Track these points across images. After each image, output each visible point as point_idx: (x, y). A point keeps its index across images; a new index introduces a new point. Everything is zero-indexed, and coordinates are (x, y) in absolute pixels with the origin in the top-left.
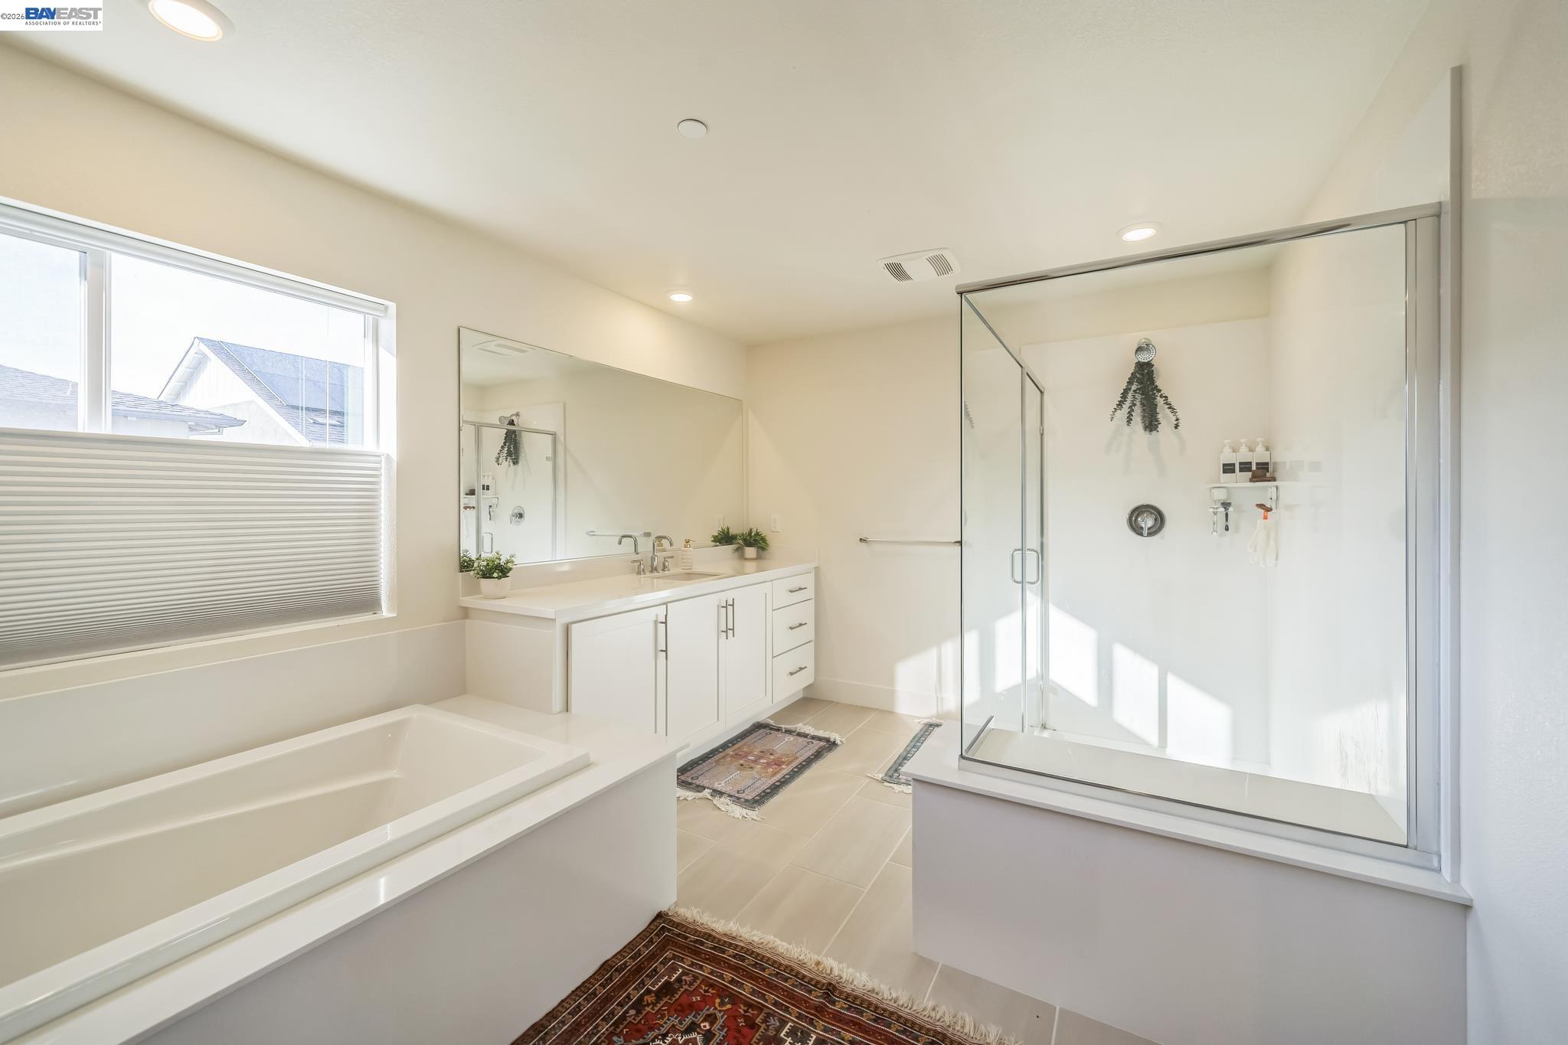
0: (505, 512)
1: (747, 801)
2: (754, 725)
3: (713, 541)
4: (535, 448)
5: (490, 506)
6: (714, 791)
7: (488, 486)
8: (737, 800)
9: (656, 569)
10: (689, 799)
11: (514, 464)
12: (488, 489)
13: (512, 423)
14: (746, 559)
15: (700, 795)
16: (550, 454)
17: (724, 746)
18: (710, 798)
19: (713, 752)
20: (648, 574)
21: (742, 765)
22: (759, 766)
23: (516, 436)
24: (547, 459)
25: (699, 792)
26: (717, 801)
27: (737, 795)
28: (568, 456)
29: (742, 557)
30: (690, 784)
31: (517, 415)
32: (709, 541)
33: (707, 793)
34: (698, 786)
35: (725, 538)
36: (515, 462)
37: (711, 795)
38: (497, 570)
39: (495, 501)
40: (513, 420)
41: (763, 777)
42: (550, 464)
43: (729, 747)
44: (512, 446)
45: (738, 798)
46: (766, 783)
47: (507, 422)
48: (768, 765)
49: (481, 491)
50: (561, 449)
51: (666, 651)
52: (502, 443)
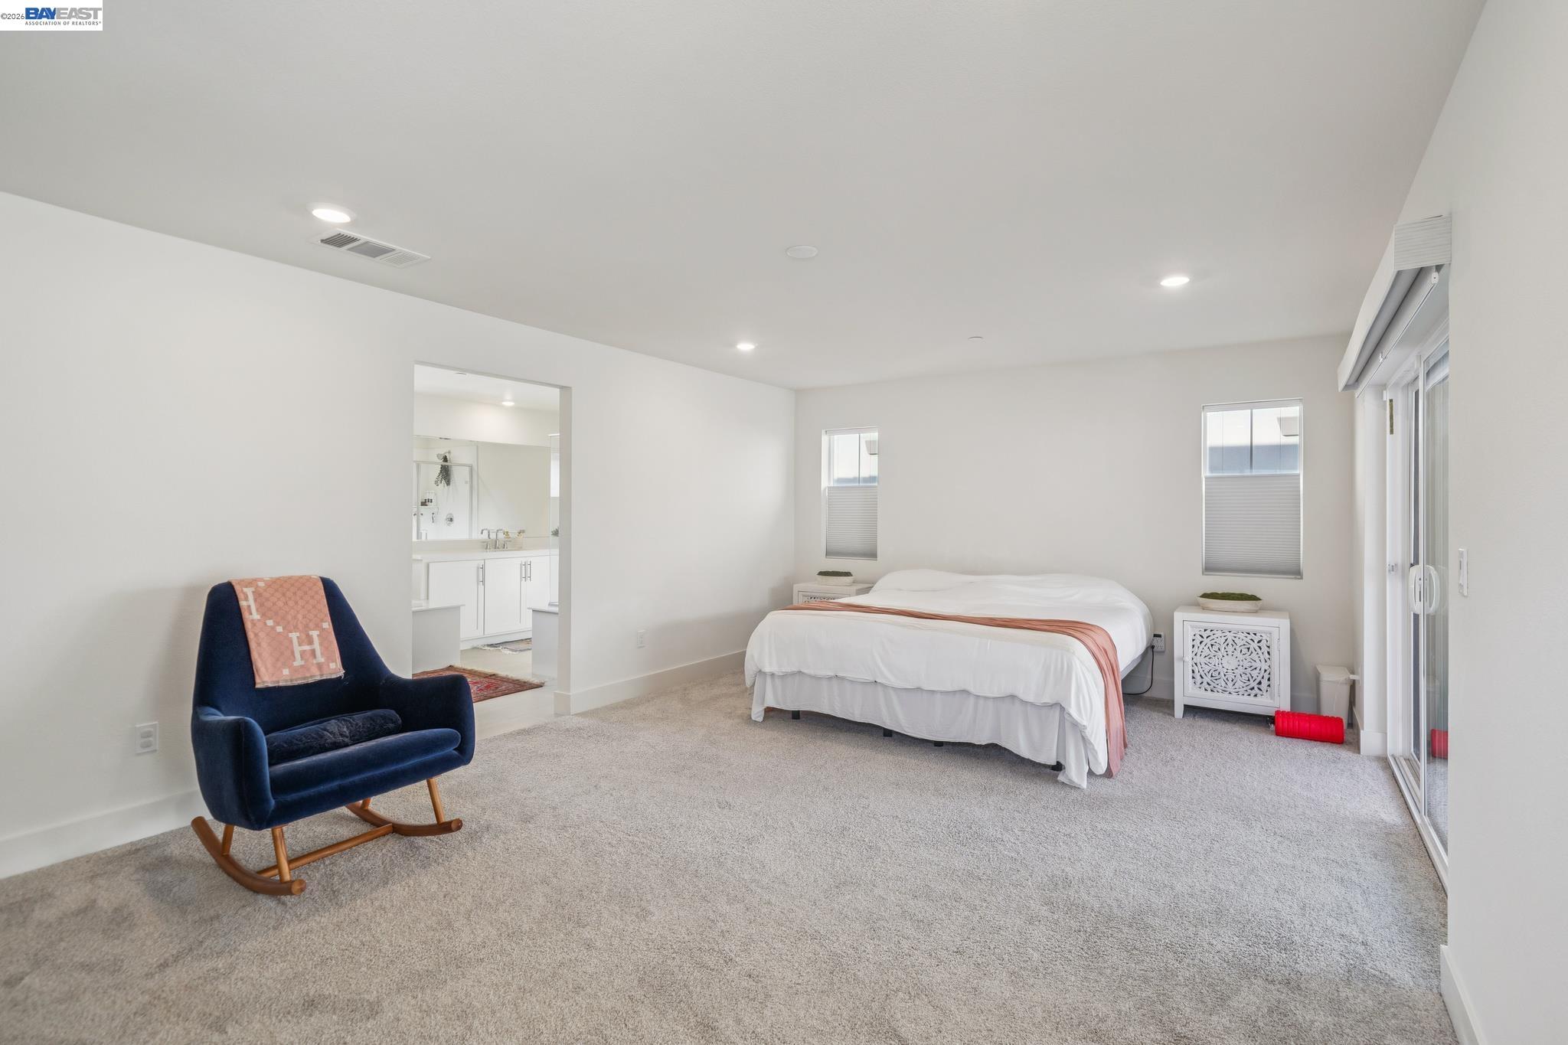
0: (442, 517)
4: (459, 475)
5: (434, 513)
7: (432, 500)
9: (498, 546)
11: (447, 485)
12: (432, 502)
13: (445, 459)
16: (468, 480)
20: (492, 548)
23: (448, 467)
24: (466, 482)
28: (480, 481)
31: (449, 452)
36: (448, 483)
39: (436, 510)
40: (446, 457)
42: (467, 487)
44: (446, 473)
47: (442, 458)
49: (427, 503)
50: (475, 477)
51: (483, 582)
52: (439, 472)
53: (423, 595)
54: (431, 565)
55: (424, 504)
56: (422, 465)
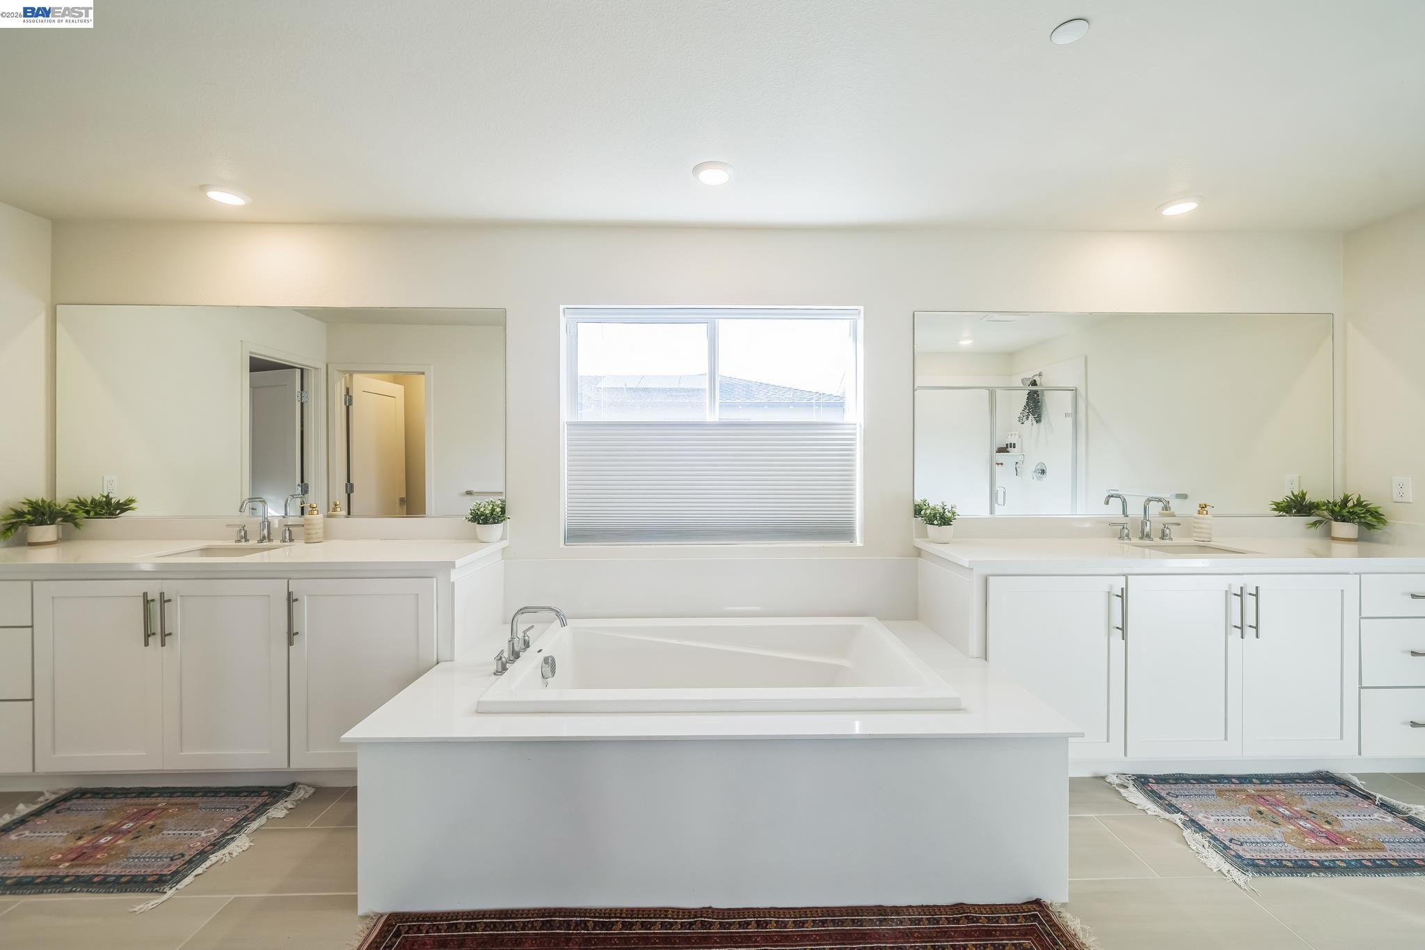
0: (1030, 468)
1: (1239, 856)
2: (1318, 773)
3: (1274, 510)
4: (1055, 405)
5: (1017, 463)
6: (1192, 821)
7: (1014, 444)
8: (1222, 848)
9: (1148, 536)
10: (1149, 813)
11: (1037, 422)
12: (1014, 447)
13: (1034, 383)
14: (1334, 539)
15: (1167, 816)
16: (1070, 411)
17: (1245, 779)
18: (1181, 826)
19: (1220, 779)
20: (1135, 540)
21: (1260, 813)
22: (1292, 827)
23: (1038, 396)
24: (1067, 415)
25: (1169, 813)
26: (1187, 833)
27: (1227, 843)
28: (1089, 410)
29: (1328, 535)
30: (1161, 798)
31: (1040, 375)
32: (1268, 508)
33: (1177, 818)
34: (1171, 805)
35: (1297, 506)
36: (1038, 421)
37: (1183, 824)
38: (943, 519)
39: (1020, 458)
40: (1035, 380)
41: (1290, 843)
42: (1069, 420)
43: (1251, 782)
44: (1034, 405)
45: (1226, 847)
46: (1291, 852)
47: (1029, 383)
48: (1312, 832)
49: (1009, 449)
50: (1081, 404)
51: (1123, 629)
52: (1025, 403)
53: (975, 647)
54: (991, 579)
55: (1002, 450)
56: (999, 393)
